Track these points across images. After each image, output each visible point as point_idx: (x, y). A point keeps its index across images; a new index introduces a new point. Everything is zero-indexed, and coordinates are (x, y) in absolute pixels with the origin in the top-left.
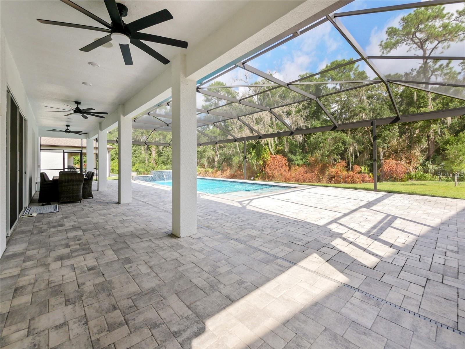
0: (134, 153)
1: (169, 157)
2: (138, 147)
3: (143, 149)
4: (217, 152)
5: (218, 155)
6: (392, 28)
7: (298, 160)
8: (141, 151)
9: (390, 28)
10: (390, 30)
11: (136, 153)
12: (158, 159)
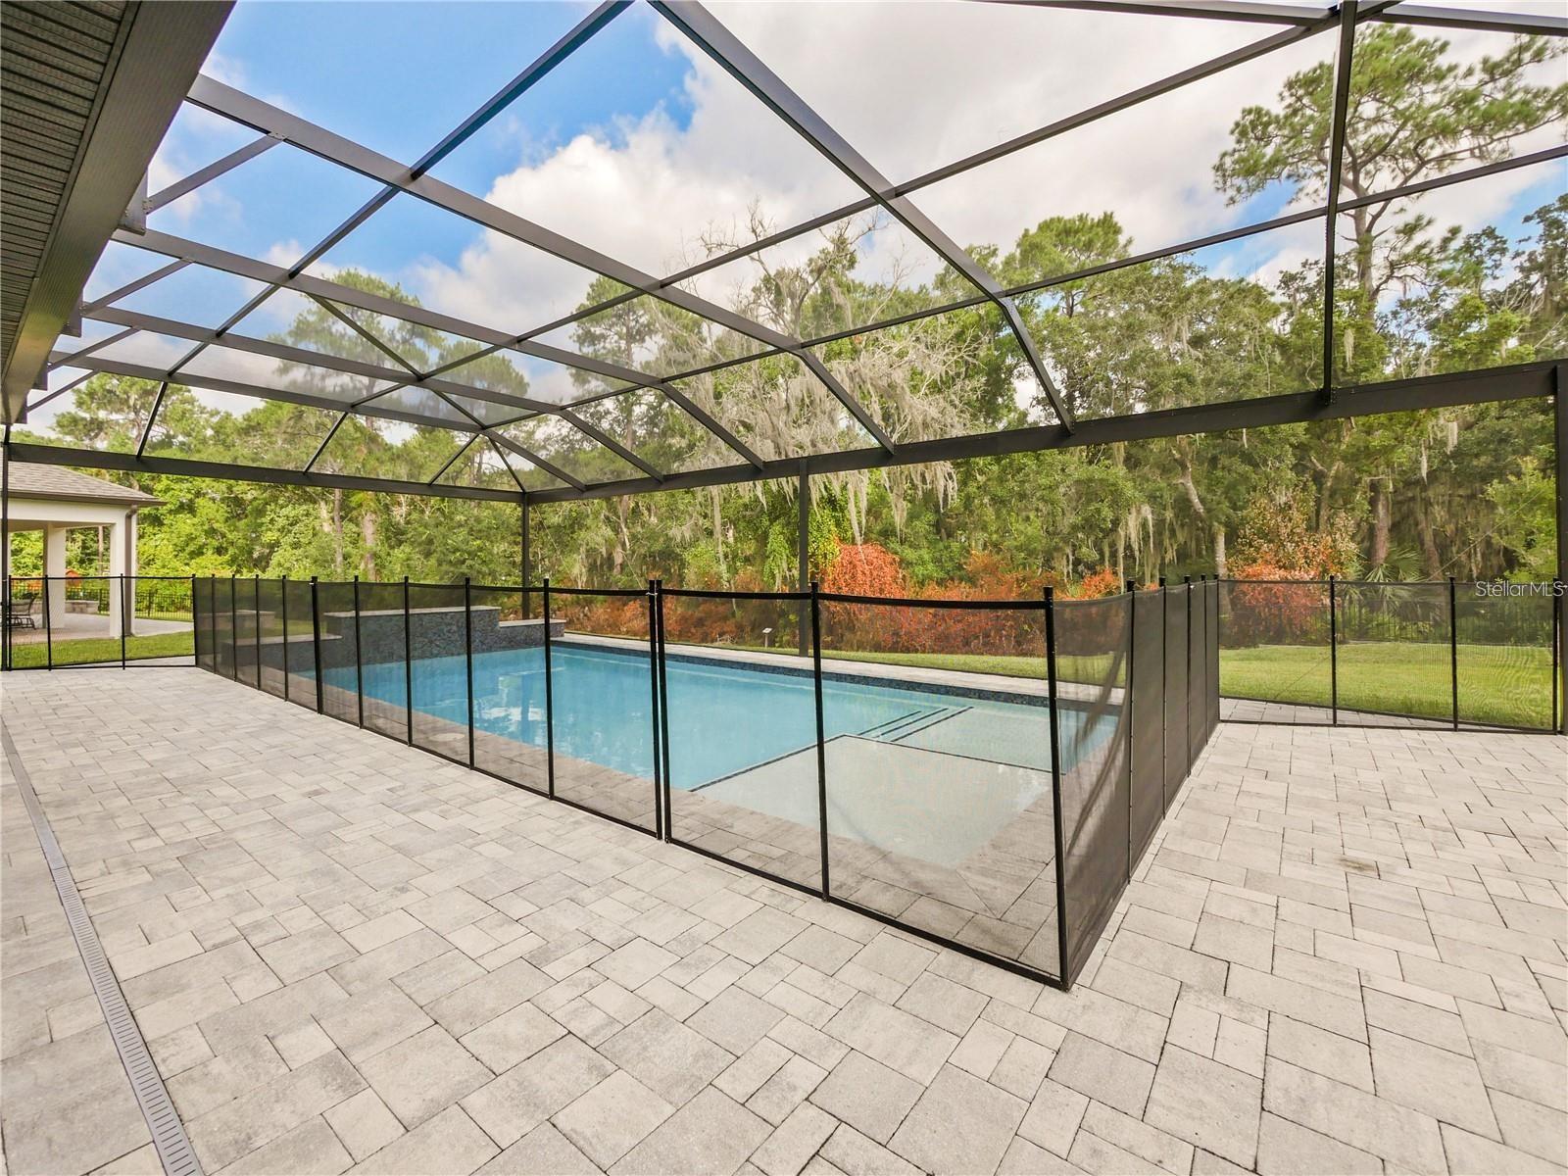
0: (290, 531)
1: (433, 548)
2: (305, 507)
3: (324, 511)
4: (625, 530)
5: (628, 544)
6: (1259, 111)
7: (924, 563)
8: (317, 523)
9: (1250, 112)
10: (1252, 117)
11: (296, 528)
12: (389, 554)
